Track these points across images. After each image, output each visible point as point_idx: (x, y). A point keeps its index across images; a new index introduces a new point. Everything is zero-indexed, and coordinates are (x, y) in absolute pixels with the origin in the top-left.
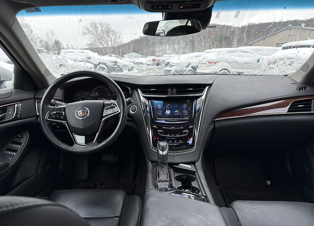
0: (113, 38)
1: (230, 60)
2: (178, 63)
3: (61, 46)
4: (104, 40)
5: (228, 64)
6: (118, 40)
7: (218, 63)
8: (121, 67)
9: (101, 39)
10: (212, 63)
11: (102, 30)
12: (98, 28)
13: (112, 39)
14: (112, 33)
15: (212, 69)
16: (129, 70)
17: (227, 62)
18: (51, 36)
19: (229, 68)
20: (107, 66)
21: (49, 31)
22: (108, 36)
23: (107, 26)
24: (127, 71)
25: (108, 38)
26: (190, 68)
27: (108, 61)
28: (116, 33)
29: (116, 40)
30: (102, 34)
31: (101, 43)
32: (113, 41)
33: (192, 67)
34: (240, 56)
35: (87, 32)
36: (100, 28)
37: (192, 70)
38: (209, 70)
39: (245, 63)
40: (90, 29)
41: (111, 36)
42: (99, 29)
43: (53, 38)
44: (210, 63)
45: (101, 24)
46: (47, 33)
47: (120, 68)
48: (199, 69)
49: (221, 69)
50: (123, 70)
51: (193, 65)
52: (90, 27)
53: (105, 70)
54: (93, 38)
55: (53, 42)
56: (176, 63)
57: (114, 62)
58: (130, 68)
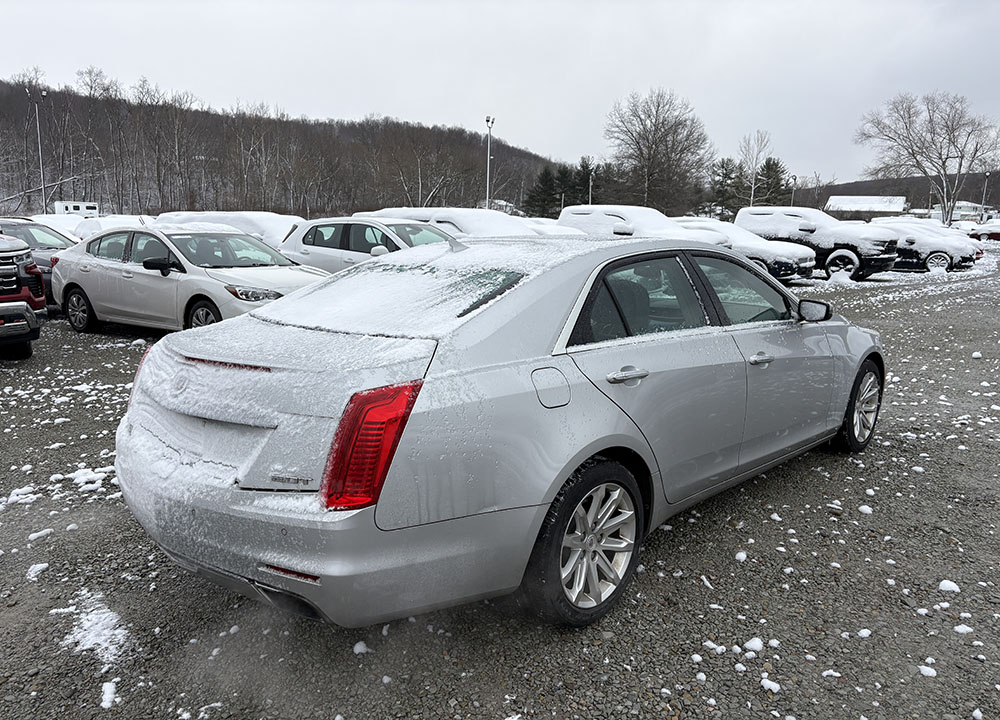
0: (970, 148)
3: (783, 177)
4: (934, 156)
6: (990, 154)
8: (924, 256)
9: (921, 154)
11: (931, 121)
12: (917, 114)
13: (966, 150)
14: (969, 129)
16: (951, 268)
18: (756, 149)
20: (859, 255)
21: (754, 135)
22: (952, 142)
23: (952, 107)
24: (943, 270)
25: (952, 147)
27: (866, 239)
28: (986, 128)
29: (978, 154)
30: (929, 137)
31: (919, 165)
32: (968, 157)
35: (873, 131)
36: (925, 116)
40: (887, 121)
41: (961, 141)
42: (921, 117)
43: (762, 153)
45: (929, 101)
46: (745, 141)
47: (919, 259)
50: (929, 265)
52: (886, 114)
53: (850, 266)
54: (891, 148)
55: (758, 166)
57: (885, 242)
58: (957, 259)
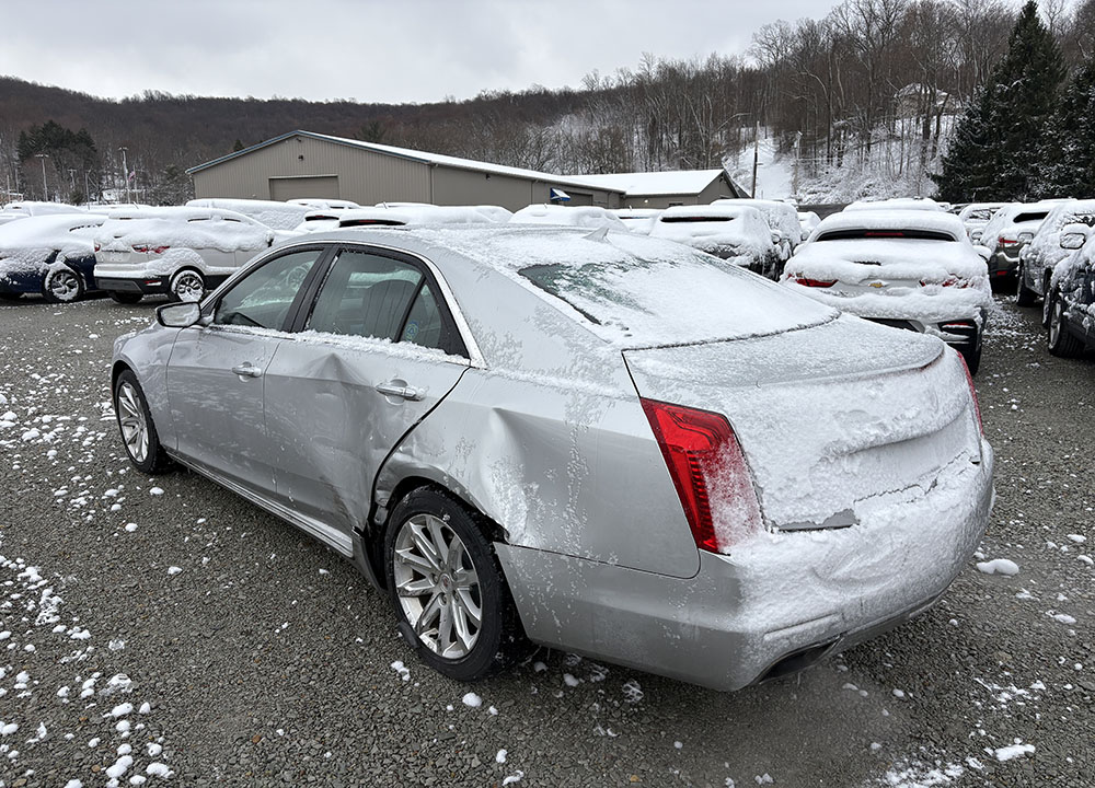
1: (200, 242)
2: (18, 250)
5: (195, 254)
7: (166, 251)
10: (147, 249)
15: (151, 267)
17: (193, 248)
19: (199, 262)
26: (59, 264)
33: (68, 262)
34: (223, 230)
37: (68, 272)
38: (144, 271)
39: (239, 249)
44: (142, 250)
48: (101, 269)
49: (178, 267)
51: (71, 255)
56: (7, 251)
